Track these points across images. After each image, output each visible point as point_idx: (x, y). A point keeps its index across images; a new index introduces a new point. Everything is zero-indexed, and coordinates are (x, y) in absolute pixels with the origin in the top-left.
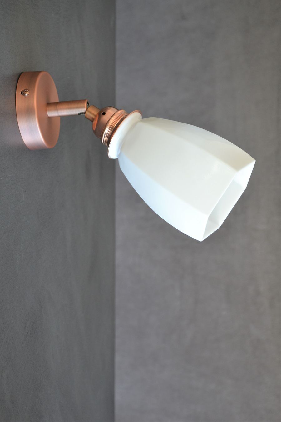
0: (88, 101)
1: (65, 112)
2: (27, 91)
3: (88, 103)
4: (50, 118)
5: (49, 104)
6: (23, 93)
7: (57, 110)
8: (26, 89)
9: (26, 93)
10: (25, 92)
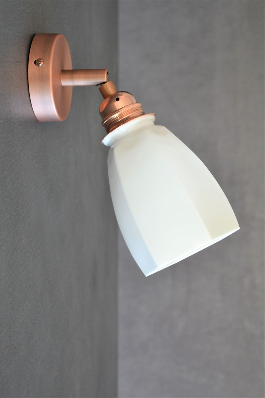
0: (108, 71)
1: (81, 82)
2: (41, 62)
3: (108, 73)
4: (63, 88)
5: (64, 72)
6: (36, 63)
7: (72, 78)
8: (40, 59)
9: (40, 64)
10: (39, 61)
